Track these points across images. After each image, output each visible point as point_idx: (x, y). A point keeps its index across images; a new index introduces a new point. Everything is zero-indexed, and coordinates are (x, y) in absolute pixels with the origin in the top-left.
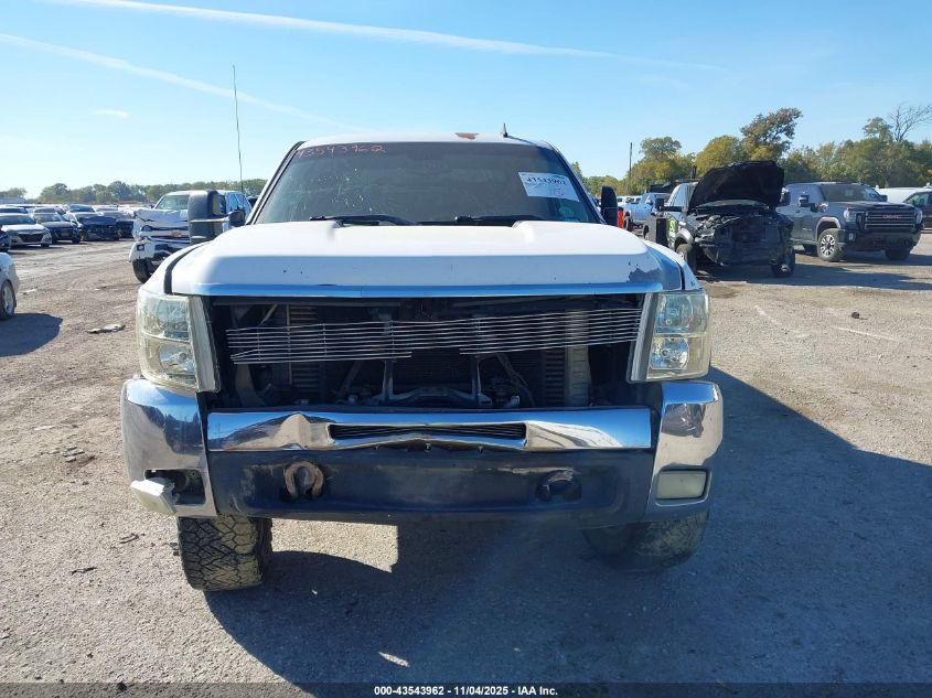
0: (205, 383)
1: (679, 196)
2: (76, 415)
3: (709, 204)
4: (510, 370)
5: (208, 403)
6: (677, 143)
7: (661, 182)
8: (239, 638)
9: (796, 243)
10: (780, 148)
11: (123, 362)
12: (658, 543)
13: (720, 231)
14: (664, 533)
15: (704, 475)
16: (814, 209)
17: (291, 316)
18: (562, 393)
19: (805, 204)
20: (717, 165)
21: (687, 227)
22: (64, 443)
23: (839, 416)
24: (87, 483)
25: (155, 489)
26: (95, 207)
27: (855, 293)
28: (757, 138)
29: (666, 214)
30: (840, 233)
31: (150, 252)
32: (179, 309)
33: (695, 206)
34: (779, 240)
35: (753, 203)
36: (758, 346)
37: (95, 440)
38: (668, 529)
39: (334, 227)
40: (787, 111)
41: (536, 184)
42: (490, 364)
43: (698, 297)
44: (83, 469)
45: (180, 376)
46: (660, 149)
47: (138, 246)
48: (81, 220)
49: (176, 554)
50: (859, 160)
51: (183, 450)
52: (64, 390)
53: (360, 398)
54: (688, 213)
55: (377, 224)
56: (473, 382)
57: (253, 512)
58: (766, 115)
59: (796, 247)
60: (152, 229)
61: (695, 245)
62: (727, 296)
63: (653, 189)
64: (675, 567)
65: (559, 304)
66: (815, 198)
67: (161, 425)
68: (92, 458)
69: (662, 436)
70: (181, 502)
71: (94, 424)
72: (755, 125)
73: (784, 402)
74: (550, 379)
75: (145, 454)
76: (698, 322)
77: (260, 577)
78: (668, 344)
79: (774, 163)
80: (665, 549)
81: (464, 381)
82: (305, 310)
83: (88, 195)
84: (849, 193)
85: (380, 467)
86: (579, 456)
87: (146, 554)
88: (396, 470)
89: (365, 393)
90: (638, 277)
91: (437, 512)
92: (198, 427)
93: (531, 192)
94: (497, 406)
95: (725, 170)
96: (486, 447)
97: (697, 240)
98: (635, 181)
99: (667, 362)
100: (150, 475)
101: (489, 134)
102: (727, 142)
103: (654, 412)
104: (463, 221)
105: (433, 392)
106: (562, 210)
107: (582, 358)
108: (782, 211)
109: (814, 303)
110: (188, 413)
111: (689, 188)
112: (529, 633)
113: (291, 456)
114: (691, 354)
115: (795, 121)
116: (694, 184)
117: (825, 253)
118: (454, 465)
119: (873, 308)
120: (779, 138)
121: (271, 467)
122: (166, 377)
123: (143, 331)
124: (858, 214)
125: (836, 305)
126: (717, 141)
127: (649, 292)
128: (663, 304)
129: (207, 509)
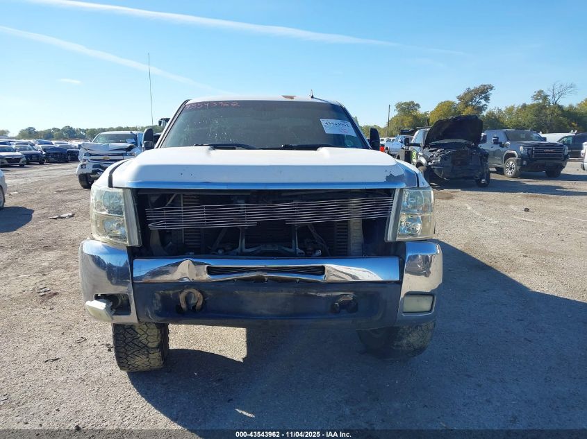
0: (132, 240)
1: (418, 137)
2: (45, 268)
3: (438, 142)
4: (315, 235)
5: (134, 253)
6: (418, 105)
7: (407, 129)
8: (149, 400)
9: (491, 166)
10: (481, 109)
11: (74, 236)
12: (405, 341)
13: (444, 158)
14: (408, 335)
15: (431, 298)
16: (502, 146)
17: (184, 202)
18: (347, 249)
19: (496, 142)
20: (443, 118)
21: (424, 156)
22: (38, 284)
23: (516, 270)
24: (53, 309)
25: (101, 306)
26: (54, 142)
27: (527, 197)
28: (467, 102)
29: (411, 148)
30: (517, 161)
31: (89, 169)
32: (116, 197)
33: (429, 142)
34: (480, 164)
35: (463, 141)
36: (467, 228)
37: (58, 283)
38: (410, 333)
39: (210, 149)
40: (485, 86)
41: (330, 126)
42: (304, 229)
43: (427, 191)
44: (50, 300)
45: (116, 237)
46: (408, 109)
47: (82, 165)
48: (44, 150)
49: (109, 350)
50: (530, 116)
51: (117, 283)
52: (37, 253)
53: (225, 251)
54: (424, 148)
55: (234, 149)
56: (293, 241)
57: (159, 320)
58: (472, 88)
59: (491, 169)
60: (91, 155)
61: (428, 167)
62: (448, 198)
63: (402, 133)
64: (416, 358)
65: (345, 194)
66: (502, 139)
67: (104, 269)
68: (55, 294)
69: (406, 276)
70: (116, 314)
71: (56, 274)
72: (465, 94)
73: (483, 261)
74: (339, 240)
75: (95, 287)
76: (428, 208)
77: (162, 362)
78: (409, 220)
79: (477, 117)
80: (409, 345)
81: (288, 241)
82: (192, 198)
83: (49, 135)
84: (523, 136)
85: (237, 292)
86: (356, 286)
87: (90, 350)
88: (246, 294)
89: (228, 248)
90: (391, 179)
91: (271, 319)
92: (127, 269)
93: (328, 131)
94: (308, 255)
95: (448, 121)
96: (301, 281)
97: (429, 164)
98: (392, 128)
99: (409, 230)
100: (97, 298)
101: (302, 96)
102: (449, 105)
103: (401, 259)
104: (287, 147)
105: (269, 248)
106: (346, 141)
107: (358, 228)
108: (482, 146)
109: (501, 203)
110: (120, 261)
111: (425, 132)
112: (327, 396)
113: (183, 285)
114: (423, 225)
115: (490, 92)
116: (428, 129)
117: (509, 173)
118: (282, 291)
119: (537, 206)
120: (480, 102)
121: (171, 292)
122: (108, 238)
123: (94, 210)
124: (528, 149)
125: (515, 204)
126: (442, 105)
127: (398, 187)
128: (406, 196)
129: (132, 318)
